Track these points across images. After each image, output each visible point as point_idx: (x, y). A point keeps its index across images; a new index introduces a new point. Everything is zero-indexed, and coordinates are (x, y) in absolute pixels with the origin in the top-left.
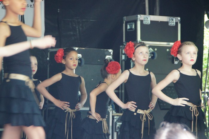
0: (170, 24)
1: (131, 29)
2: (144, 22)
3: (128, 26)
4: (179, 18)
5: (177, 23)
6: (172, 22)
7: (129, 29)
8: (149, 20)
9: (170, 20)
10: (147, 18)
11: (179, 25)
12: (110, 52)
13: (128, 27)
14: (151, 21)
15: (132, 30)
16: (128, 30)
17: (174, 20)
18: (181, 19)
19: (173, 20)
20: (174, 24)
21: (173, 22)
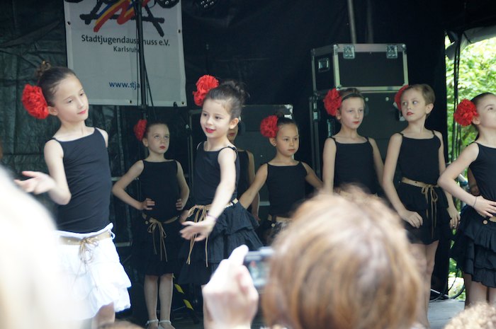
0: (389, 56)
1: (324, 68)
2: (345, 56)
3: (320, 64)
4: (404, 46)
5: (400, 54)
6: (391, 53)
7: (321, 69)
8: (353, 51)
9: (388, 49)
10: (350, 49)
11: (405, 57)
12: (289, 110)
13: (320, 66)
14: (356, 54)
15: (326, 71)
16: (319, 71)
17: (396, 48)
18: (407, 46)
19: (393, 49)
20: (396, 55)
21: (395, 53)
